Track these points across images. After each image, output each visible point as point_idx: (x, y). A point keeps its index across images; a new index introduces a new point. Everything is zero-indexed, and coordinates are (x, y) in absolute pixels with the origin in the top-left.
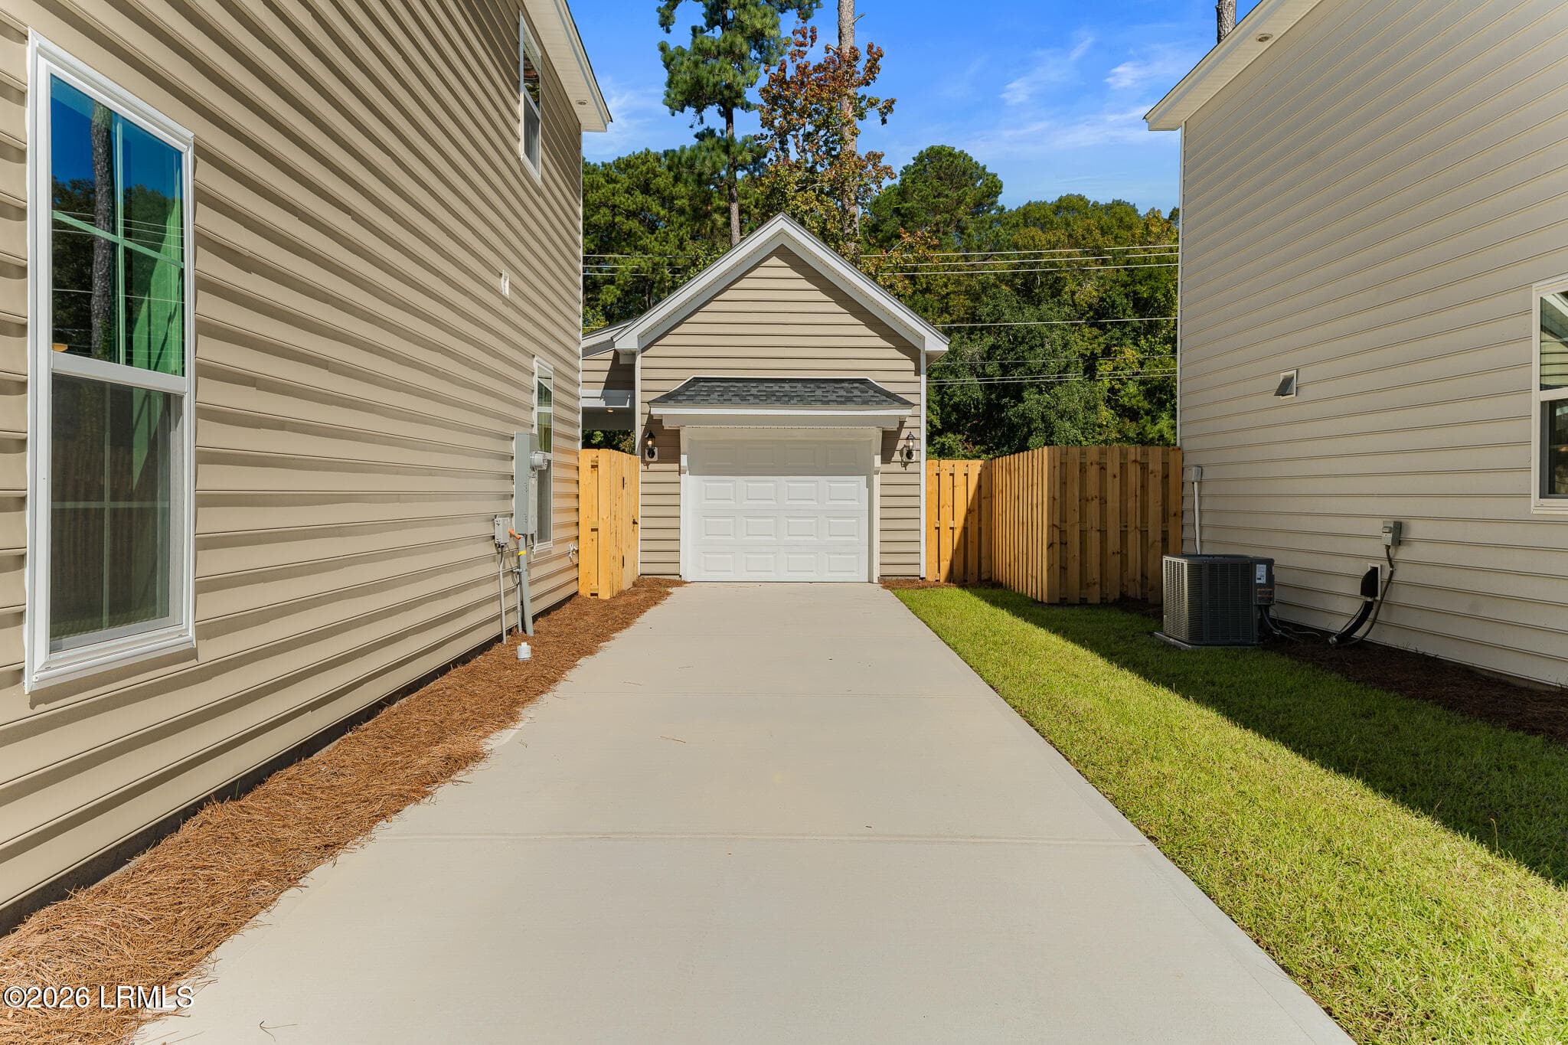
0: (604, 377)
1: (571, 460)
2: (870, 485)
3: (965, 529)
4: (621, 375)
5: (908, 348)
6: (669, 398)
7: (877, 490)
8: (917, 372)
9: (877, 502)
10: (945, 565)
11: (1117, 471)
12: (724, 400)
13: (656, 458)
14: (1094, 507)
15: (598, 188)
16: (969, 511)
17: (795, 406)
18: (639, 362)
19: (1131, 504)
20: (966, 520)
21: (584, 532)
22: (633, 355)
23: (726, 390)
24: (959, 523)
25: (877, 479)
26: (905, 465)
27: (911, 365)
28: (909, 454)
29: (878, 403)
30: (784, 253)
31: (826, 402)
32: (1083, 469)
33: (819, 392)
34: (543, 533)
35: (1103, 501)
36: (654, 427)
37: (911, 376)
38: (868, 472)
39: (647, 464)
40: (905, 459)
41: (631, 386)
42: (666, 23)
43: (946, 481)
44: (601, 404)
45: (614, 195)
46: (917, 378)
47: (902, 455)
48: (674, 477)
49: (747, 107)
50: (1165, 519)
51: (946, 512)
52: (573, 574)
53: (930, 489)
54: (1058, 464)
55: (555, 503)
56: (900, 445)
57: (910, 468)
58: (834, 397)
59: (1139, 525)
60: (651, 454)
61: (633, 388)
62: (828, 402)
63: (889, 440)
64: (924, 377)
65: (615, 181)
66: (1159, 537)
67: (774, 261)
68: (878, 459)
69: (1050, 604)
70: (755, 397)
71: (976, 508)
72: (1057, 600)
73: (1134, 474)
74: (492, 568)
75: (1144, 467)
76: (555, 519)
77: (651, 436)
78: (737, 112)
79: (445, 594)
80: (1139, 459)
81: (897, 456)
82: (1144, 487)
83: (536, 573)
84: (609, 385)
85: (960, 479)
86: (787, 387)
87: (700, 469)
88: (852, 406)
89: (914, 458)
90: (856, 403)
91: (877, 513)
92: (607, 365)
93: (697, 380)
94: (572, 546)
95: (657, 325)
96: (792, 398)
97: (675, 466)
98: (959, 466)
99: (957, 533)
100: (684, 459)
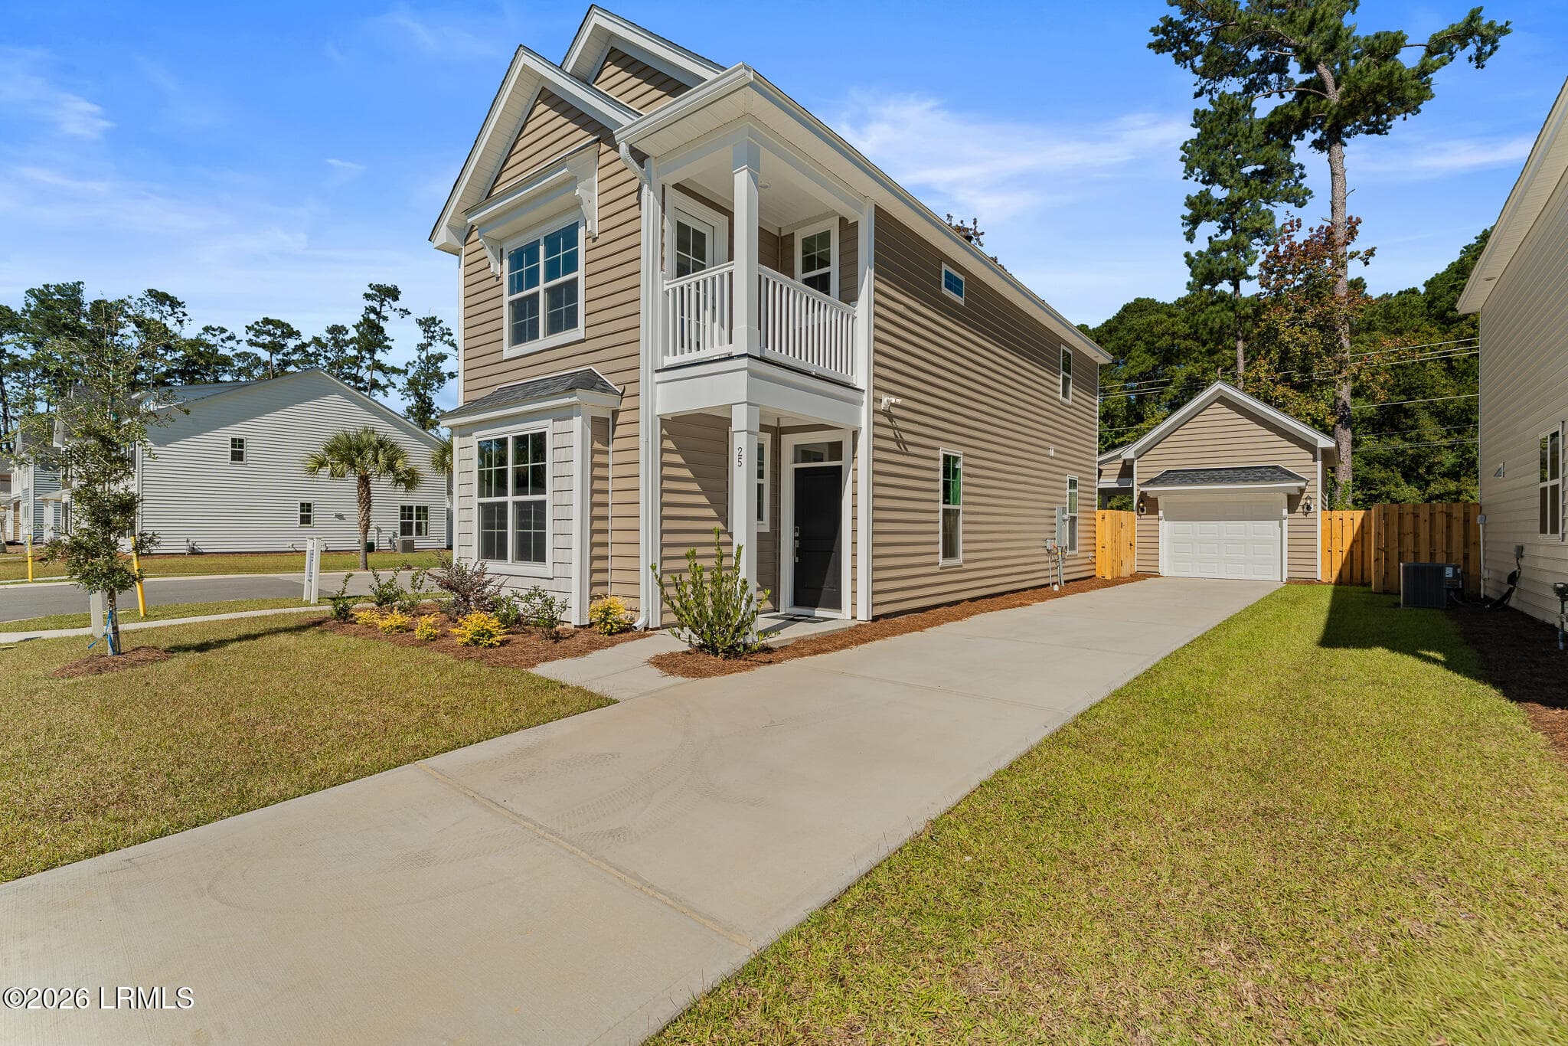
0: (1118, 472)
1: (1092, 516)
2: (1281, 526)
3: (1351, 552)
4: (1127, 471)
5: (1309, 446)
6: (1152, 482)
7: (1285, 529)
8: (1315, 460)
9: (1286, 535)
10: (1335, 573)
11: (1427, 517)
12: (1182, 482)
13: (1145, 512)
14: (1409, 540)
15: (1161, 323)
16: (1354, 541)
17: (1226, 483)
18: (1136, 464)
19: (1438, 537)
20: (1352, 546)
21: (1098, 548)
22: (1132, 460)
23: (1185, 476)
24: (1346, 547)
25: (1285, 523)
26: (1306, 514)
27: (1311, 456)
28: (1309, 508)
29: (1280, 480)
30: (1223, 400)
31: (1245, 481)
32: (1401, 516)
33: (1243, 475)
34: (1072, 547)
35: (1416, 535)
36: (1143, 497)
37: (1311, 462)
38: (1281, 519)
39: (1140, 515)
40: (1305, 510)
41: (1131, 476)
42: (1190, 237)
43: (1337, 523)
44: (1117, 486)
45: (1173, 325)
46: (1315, 463)
47: (1303, 508)
48: (1156, 522)
49: (1249, 278)
50: (1466, 545)
51: (1337, 542)
52: (1092, 567)
53: (1324, 528)
54: (1382, 514)
55: (1078, 534)
56: (1302, 502)
57: (1309, 516)
58: (1252, 477)
59: (1445, 549)
60: (1143, 510)
61: (1132, 477)
62: (1247, 481)
63: (1293, 502)
64: (1319, 463)
65: (1175, 316)
66: (1461, 556)
67: (1216, 405)
68: (1285, 512)
69: (1376, 593)
70: (1202, 479)
71: (1360, 539)
72: (1381, 591)
73: (1441, 520)
74: (1045, 558)
75: (1449, 516)
76: (1078, 542)
77: (1142, 501)
78: (1243, 283)
79: (1026, 564)
80: (1445, 510)
81: (1300, 509)
82: (1449, 527)
83: (1068, 563)
84: (1121, 476)
85: (1347, 522)
86: (1223, 473)
87: (1171, 517)
88: (1263, 482)
89: (1312, 510)
90: (1266, 480)
91: (1285, 542)
92: (1120, 466)
93: (1169, 471)
94: (1091, 554)
95: (1146, 444)
96: (1224, 479)
97: (1156, 517)
98: (1347, 514)
99: (1345, 554)
100: (1161, 513)
